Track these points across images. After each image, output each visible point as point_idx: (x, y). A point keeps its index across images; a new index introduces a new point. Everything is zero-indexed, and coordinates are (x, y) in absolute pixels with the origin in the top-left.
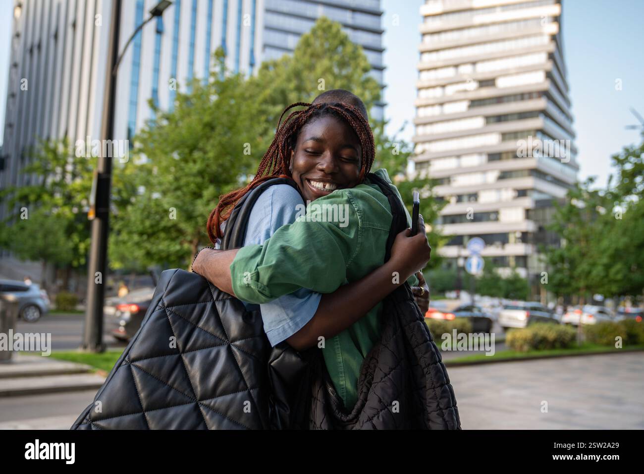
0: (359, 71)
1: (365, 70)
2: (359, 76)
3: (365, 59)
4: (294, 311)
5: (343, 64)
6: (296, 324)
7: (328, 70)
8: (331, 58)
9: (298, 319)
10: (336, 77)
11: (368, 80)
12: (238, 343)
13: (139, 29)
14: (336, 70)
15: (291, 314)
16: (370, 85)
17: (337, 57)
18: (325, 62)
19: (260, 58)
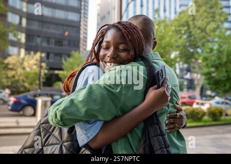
0: (219, 9)
1: (221, 9)
2: (218, 11)
3: (221, 4)
4: (86, 130)
5: (211, 7)
6: (88, 137)
7: (205, 11)
8: (206, 6)
9: (89, 135)
10: (208, 13)
11: (222, 13)
12: (65, 144)
13: (128, 5)
14: (208, 10)
15: (85, 132)
16: (223, 14)
17: (208, 5)
18: (204, 8)
19: (179, 10)
